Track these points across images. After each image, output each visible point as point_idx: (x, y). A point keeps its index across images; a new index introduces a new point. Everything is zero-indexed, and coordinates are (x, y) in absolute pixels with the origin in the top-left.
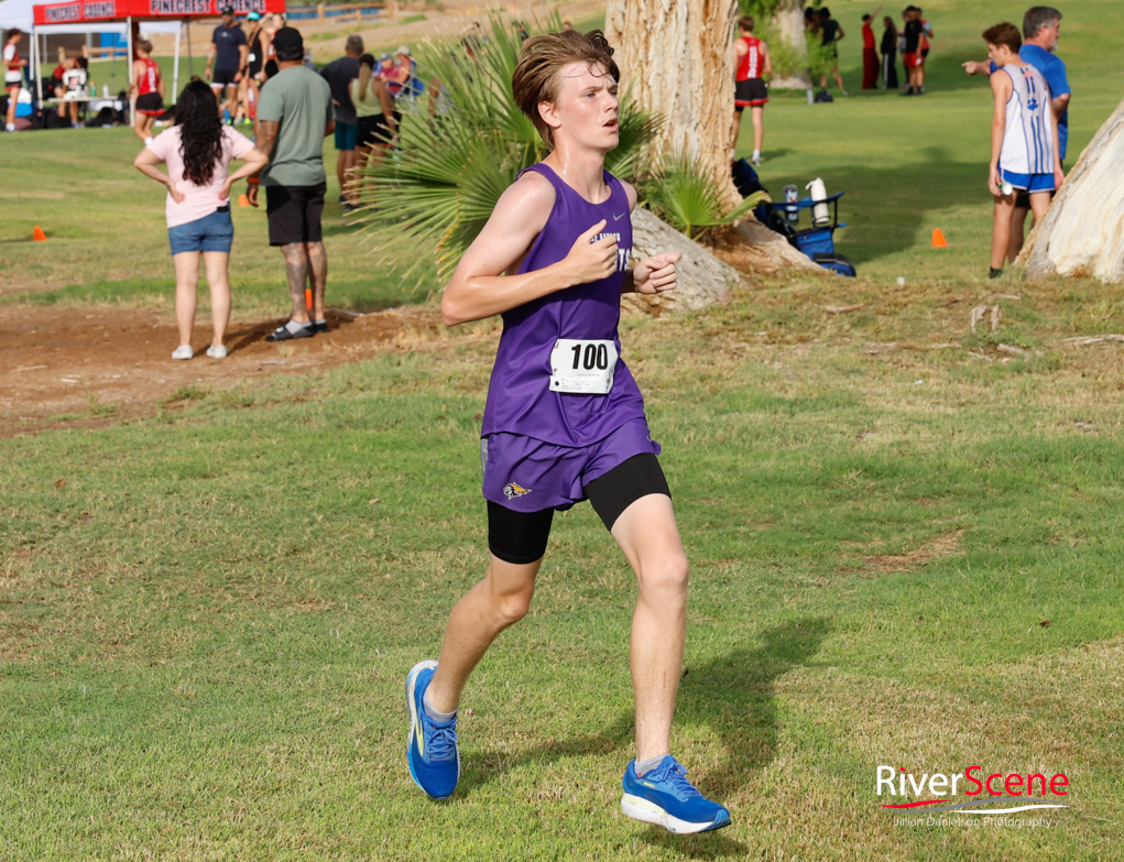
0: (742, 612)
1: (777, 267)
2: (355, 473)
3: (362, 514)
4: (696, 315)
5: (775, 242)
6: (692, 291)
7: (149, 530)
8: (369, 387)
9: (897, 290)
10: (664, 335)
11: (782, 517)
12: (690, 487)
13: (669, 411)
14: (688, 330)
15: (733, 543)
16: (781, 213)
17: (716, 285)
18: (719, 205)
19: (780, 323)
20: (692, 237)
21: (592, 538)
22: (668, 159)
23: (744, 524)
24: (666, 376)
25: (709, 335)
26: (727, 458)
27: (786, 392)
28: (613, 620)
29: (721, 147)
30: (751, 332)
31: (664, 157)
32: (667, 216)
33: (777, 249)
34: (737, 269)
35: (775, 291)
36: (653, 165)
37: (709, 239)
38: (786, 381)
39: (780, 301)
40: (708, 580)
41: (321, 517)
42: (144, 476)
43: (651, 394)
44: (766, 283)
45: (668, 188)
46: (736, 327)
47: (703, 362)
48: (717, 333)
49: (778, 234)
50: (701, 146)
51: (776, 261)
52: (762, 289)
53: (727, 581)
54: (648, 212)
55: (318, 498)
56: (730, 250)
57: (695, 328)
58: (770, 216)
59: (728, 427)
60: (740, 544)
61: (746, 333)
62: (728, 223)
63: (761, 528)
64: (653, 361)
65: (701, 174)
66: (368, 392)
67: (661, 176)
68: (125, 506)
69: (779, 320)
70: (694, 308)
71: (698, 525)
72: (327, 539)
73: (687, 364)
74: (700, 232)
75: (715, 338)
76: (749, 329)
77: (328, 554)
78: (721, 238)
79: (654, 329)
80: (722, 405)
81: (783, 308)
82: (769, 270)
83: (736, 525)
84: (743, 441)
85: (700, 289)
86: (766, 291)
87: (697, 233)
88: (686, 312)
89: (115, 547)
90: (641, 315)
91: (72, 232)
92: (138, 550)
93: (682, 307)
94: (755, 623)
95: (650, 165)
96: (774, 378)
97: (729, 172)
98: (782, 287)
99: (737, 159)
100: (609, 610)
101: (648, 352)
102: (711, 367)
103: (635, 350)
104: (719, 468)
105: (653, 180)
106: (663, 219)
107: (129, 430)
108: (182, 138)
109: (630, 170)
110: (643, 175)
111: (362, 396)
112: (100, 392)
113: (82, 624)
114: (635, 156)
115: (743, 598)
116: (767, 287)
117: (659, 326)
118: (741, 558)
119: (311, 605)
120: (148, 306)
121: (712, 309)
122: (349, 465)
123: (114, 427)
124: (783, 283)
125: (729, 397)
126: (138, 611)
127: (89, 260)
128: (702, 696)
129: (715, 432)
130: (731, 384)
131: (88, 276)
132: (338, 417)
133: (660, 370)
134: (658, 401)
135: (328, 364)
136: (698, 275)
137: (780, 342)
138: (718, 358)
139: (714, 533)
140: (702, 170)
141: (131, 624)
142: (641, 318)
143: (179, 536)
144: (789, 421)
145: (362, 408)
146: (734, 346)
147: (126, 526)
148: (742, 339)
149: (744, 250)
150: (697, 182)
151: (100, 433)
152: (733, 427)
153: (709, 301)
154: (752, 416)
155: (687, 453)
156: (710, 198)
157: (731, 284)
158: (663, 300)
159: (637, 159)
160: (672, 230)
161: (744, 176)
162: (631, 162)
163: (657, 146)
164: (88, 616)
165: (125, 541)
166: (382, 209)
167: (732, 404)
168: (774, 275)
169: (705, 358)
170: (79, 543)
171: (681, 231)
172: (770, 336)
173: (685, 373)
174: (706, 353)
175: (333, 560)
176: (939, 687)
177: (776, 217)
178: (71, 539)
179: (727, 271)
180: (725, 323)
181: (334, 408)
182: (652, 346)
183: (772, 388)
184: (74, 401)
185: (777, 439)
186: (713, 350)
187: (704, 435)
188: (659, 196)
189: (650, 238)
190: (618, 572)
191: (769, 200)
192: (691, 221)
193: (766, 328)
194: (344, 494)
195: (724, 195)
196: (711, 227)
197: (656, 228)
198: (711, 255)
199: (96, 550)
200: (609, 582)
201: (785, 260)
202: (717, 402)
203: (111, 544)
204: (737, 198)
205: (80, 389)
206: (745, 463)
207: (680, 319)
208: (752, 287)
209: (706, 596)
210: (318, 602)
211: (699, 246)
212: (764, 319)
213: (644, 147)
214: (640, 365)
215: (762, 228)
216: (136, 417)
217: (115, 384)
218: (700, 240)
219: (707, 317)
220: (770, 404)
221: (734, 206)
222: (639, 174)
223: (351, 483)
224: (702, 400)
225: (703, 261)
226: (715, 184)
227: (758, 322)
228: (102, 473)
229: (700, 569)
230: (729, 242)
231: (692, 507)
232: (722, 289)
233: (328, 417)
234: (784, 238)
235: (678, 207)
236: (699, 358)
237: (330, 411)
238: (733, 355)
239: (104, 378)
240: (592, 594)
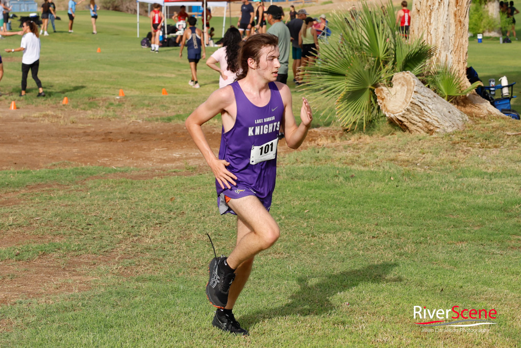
0: (467, 265)
1: (485, 115)
2: (299, 199)
3: (301, 216)
4: (449, 135)
5: (485, 103)
6: (447, 124)
7: (210, 220)
8: (305, 162)
10: (434, 143)
11: (485, 224)
12: (445, 209)
13: (436, 176)
14: (445, 141)
15: (463, 235)
16: (488, 91)
17: (458, 122)
18: (460, 87)
19: (486, 139)
20: (448, 100)
21: (401, 230)
22: (438, 66)
23: (469, 226)
24: (435, 161)
25: (454, 144)
26: (461, 197)
27: (488, 169)
28: (410, 266)
29: (462, 62)
30: (473, 143)
31: (437, 65)
32: (437, 91)
33: (486, 107)
34: (468, 115)
35: (484, 125)
36: (432, 68)
37: (455, 102)
38: (488, 165)
39: (486, 130)
40: (452, 250)
41: (284, 217)
42: (208, 197)
43: (428, 169)
44: (480, 121)
45: (438, 79)
46: (466, 141)
47: (451, 155)
48: (458, 143)
49: (486, 100)
50: (453, 61)
51: (485, 112)
52: (478, 124)
53: (460, 251)
54: (429, 89)
55: (282, 209)
56: (465, 107)
57: (448, 140)
58: (483, 92)
59: (462, 184)
60: (467, 235)
61: (471, 143)
62: (464, 95)
63: (476, 229)
64: (429, 154)
65: (453, 73)
66: (304, 164)
67: (435, 73)
68: (200, 210)
69: (485, 138)
70: (448, 132)
71: (448, 227)
72: (286, 227)
73: (444, 156)
74: (452, 98)
75: (457, 145)
76: (473, 141)
77: (286, 233)
78: (461, 101)
79: (430, 140)
80: (459, 174)
81: (488, 133)
82: (482, 116)
83: (465, 227)
84: (469, 190)
85: (451, 123)
86: (480, 125)
87: (450, 99)
88: (444, 133)
89: (195, 227)
90: (425, 134)
91: (178, 92)
92: (205, 229)
93: (443, 131)
94: (473, 270)
95: (430, 69)
96: (483, 163)
97: (465, 72)
98: (487, 123)
99: (468, 67)
100: (409, 261)
101: (427, 150)
102: (455, 157)
103: (422, 149)
104: (458, 202)
105: (431, 75)
106: (436, 92)
107: (202, 177)
108: (226, 52)
109: (422, 70)
110: (427, 73)
111: (302, 165)
112: (190, 160)
113: (181, 259)
114: (424, 64)
115: (468, 259)
116: (480, 123)
117: (432, 139)
118: (467, 241)
119: (279, 255)
120: (211, 124)
121: (456, 132)
122: (296, 195)
123: (195, 176)
124: (488, 122)
125: (463, 171)
126: (205, 255)
127: (186, 103)
128: (449, 300)
129: (456, 186)
130: (464, 165)
131: (185, 110)
132: (292, 174)
133: (432, 158)
134: (431, 172)
135: (287, 151)
136: (450, 117)
137: (486, 147)
138: (458, 154)
139: (455, 230)
140: (453, 71)
141: (202, 260)
142: (425, 135)
143: (223, 223)
144: (489, 182)
145: (302, 171)
146: (465, 148)
147: (200, 218)
148: (469, 145)
149: (471, 107)
150: (451, 76)
151: (190, 178)
152: (464, 184)
153: (455, 128)
154: (473, 179)
155: (444, 195)
156: (456, 84)
157: (464, 121)
158: (434, 128)
159: (425, 66)
160: (439, 97)
161: (472, 75)
162: (422, 67)
163: (434, 60)
164: (184, 256)
165: (200, 224)
166: (312, 85)
167: (464, 174)
168: (484, 118)
169: (452, 153)
170: (180, 225)
171: (443, 98)
172: (481, 145)
173: (443, 160)
174: (453, 151)
175: (289, 236)
177: (485, 93)
178: (177, 223)
179: (463, 116)
180: (461, 138)
181: (290, 170)
182: (429, 148)
183: (482, 168)
184: (178, 164)
185: (484, 190)
186: (456, 150)
187: (451, 187)
188: (434, 82)
189: (429, 100)
190: (413, 245)
191: (483, 85)
192: (448, 93)
193: (480, 141)
194: (294, 208)
195: (463, 82)
196: (456, 96)
197: (432, 96)
198: (456, 108)
199: (187, 228)
200: (408, 249)
201: (489, 112)
202: (457, 173)
203: (194, 226)
204: (468, 84)
205: (181, 159)
206: (469, 200)
207: (442, 136)
208: (474, 123)
209: (451, 257)
210: (282, 254)
211: (451, 105)
212: (479, 137)
213: (428, 61)
214: (424, 156)
215: (479, 97)
216: (205, 172)
217: (196, 157)
218: (451, 102)
219: (454, 136)
220: (481, 175)
221: (467, 87)
222: (425, 72)
223: (297, 203)
224: (451, 171)
225: (452, 111)
226: (459, 77)
227: (476, 138)
228: (190, 195)
229: (449, 246)
230: (464, 103)
231: (446, 218)
232: (460, 124)
233: (288, 174)
234: (489, 102)
235: (442, 87)
236: (450, 153)
237: (288, 172)
238: (465, 152)
239: (191, 154)
240: (401, 255)
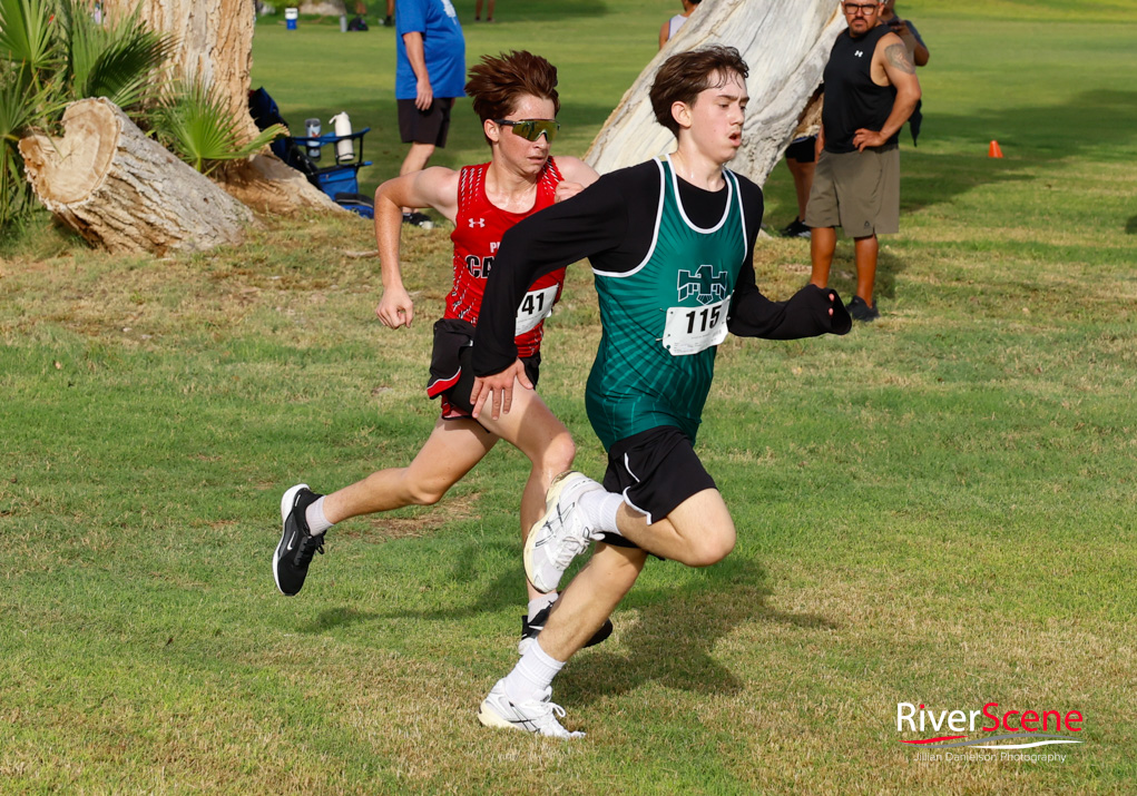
0: (236, 577)
1: (295, 207)
4: (203, 256)
5: (293, 179)
6: (200, 230)
9: (423, 236)
10: (168, 276)
11: (286, 476)
12: (188, 441)
13: (168, 359)
14: (194, 272)
15: (230, 503)
16: (302, 149)
17: (227, 224)
18: (233, 138)
19: (295, 267)
20: (203, 171)
21: (77, 494)
22: (178, 86)
23: (245, 482)
24: (168, 321)
25: (217, 278)
26: (230, 410)
27: (298, 341)
28: (93, 583)
29: (237, 74)
30: (263, 276)
31: (175, 83)
32: (176, 147)
33: (296, 187)
34: (251, 208)
35: (291, 232)
36: (163, 91)
37: (221, 174)
38: (299, 330)
39: (296, 244)
40: (201, 542)
43: (151, 340)
44: (282, 223)
45: (177, 117)
46: (247, 270)
47: (209, 307)
48: (227, 276)
49: (296, 171)
50: (216, 73)
51: (294, 200)
52: (277, 229)
53: (221, 544)
54: (156, 142)
56: (244, 187)
57: (203, 270)
58: (290, 152)
59: (233, 377)
60: (238, 504)
61: (258, 276)
62: (242, 158)
63: (263, 488)
64: (154, 304)
65: (214, 103)
67: (171, 103)
69: (294, 264)
70: (202, 249)
71: (194, 483)
73: (192, 309)
74: (212, 166)
75: (224, 282)
76: (262, 272)
78: (234, 173)
79: (158, 270)
80: (228, 353)
81: (300, 252)
82: (286, 209)
83: (236, 483)
84: (249, 393)
85: (209, 228)
86: (281, 232)
87: (209, 168)
88: (193, 252)
90: (144, 254)
93: (189, 247)
94: (249, 590)
95: (158, 91)
96: (286, 326)
97: (245, 102)
98: (299, 228)
99: (255, 88)
100: (91, 572)
101: (149, 295)
102: (218, 312)
103: (135, 291)
104: (220, 422)
105: (161, 108)
106: (172, 151)
109: (138, 95)
110: (150, 102)
114: (142, 81)
115: (238, 561)
116: (282, 228)
117: (163, 267)
118: (238, 518)
121: (222, 251)
124: (300, 224)
125: (235, 345)
128: (185, 666)
129: (218, 382)
130: (239, 332)
133: (162, 314)
134: (158, 348)
136: (208, 213)
137: (294, 287)
138: (226, 303)
139: (210, 491)
140: (216, 98)
142: (144, 257)
144: (300, 373)
146: (244, 290)
148: (253, 283)
149: (259, 187)
150: (210, 112)
152: (238, 378)
153: (219, 241)
154: (259, 366)
155: (186, 405)
156: (224, 130)
157: (243, 223)
158: (168, 239)
159: (145, 84)
160: (180, 162)
161: (262, 107)
162: (137, 88)
163: (168, 71)
167: (238, 352)
168: (291, 216)
169: (211, 302)
171: (191, 164)
172: (283, 281)
173: (189, 318)
174: (214, 297)
176: (442, 659)
177: (296, 153)
179: (240, 209)
180: (235, 265)
182: (154, 288)
183: (283, 337)
185: (285, 392)
186: (221, 295)
187: (207, 386)
188: (167, 125)
189: (156, 170)
190: (103, 532)
191: (288, 134)
192: (202, 153)
193: (280, 272)
195: (240, 126)
196: (224, 160)
197: (163, 161)
198: (223, 191)
200: (92, 542)
201: (305, 199)
202: (222, 351)
204: (253, 130)
206: (249, 417)
207: (187, 260)
208: (267, 228)
209: (198, 560)
211: (209, 182)
212: (278, 262)
213: (153, 72)
214: (140, 308)
215: (280, 164)
218: (211, 175)
219: (217, 258)
220: (280, 354)
221: (250, 139)
222: (147, 101)
224: (206, 347)
225: (213, 198)
226: (230, 114)
227: (272, 265)
229: (194, 530)
230: (243, 177)
231: (188, 463)
232: (233, 229)
234: (303, 175)
235: (188, 138)
236: (206, 302)
238: (243, 300)
240: (73, 555)
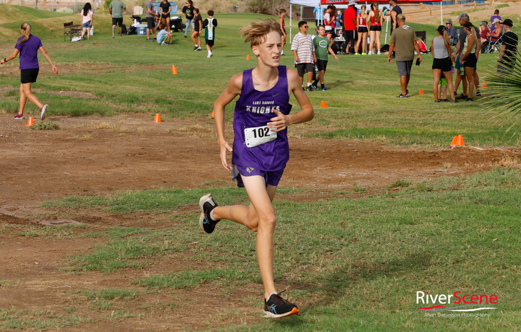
2: (485, 225)
3: (489, 246)
7: (386, 248)
8: (490, 184)
41: (469, 246)
42: (382, 222)
55: (467, 237)
66: (489, 187)
68: (374, 236)
72: (473, 257)
77: (473, 264)
89: (371, 255)
91: (339, 104)
92: (381, 257)
107: (373, 200)
111: (486, 188)
112: (358, 181)
113: (357, 291)
119: (467, 288)
120: (378, 141)
122: (482, 222)
123: (365, 198)
126: (384, 286)
127: (348, 118)
131: (347, 126)
132: (475, 198)
135: (467, 172)
141: (381, 292)
143: (401, 252)
145: (487, 194)
147: (375, 246)
151: (359, 201)
164: (360, 287)
165: (375, 253)
170: (353, 252)
175: (476, 267)
178: (349, 250)
181: (473, 194)
184: (345, 185)
194: (480, 236)
199: (361, 256)
203: (369, 254)
205: (347, 179)
210: (470, 287)
216: (376, 194)
217: (364, 178)
223: (483, 230)
228: (362, 220)
233: (471, 198)
237: (471, 195)
239: (359, 174)
